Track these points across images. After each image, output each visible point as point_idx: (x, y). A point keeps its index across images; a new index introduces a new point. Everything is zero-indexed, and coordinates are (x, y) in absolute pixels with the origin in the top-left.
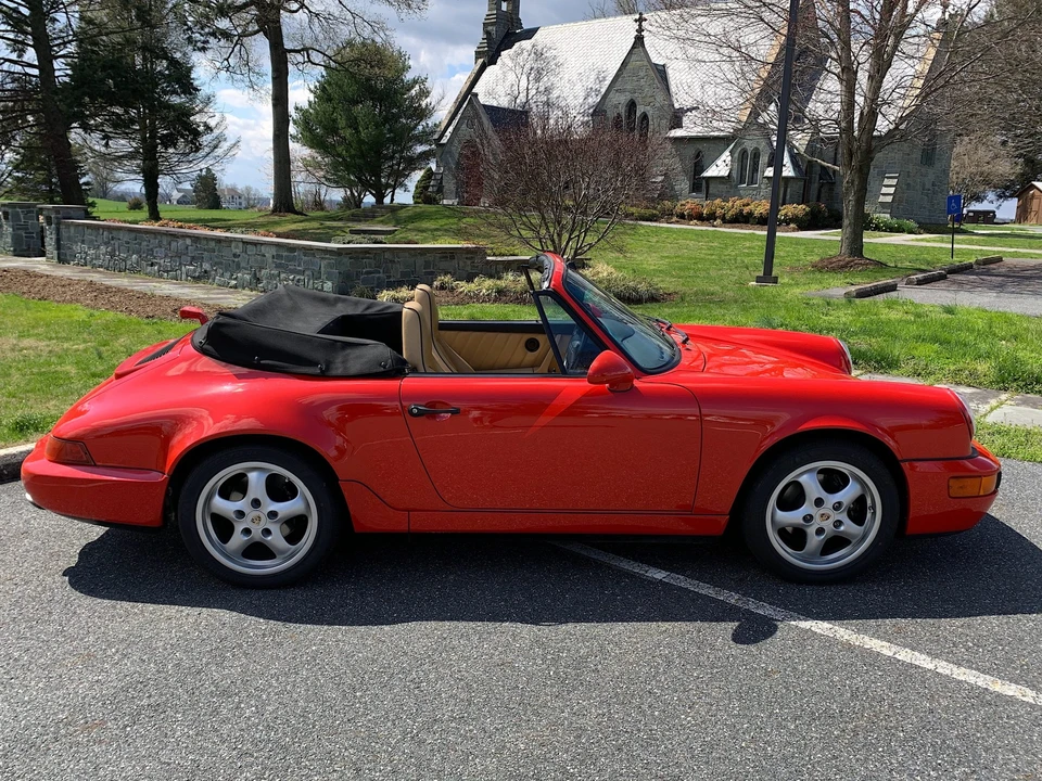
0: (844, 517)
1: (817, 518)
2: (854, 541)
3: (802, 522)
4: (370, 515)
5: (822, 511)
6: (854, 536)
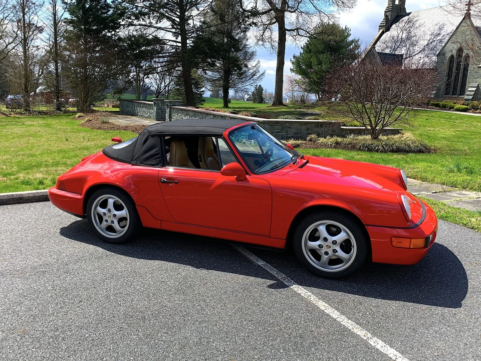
0: (338, 248)
1: (325, 247)
2: (345, 261)
4: (148, 222)
5: (327, 244)
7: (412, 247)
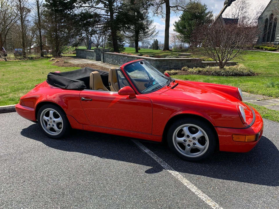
0: (196, 142)
1: (188, 141)
2: (201, 150)
3: (183, 141)
4: (75, 125)
5: (189, 139)
6: (201, 149)
7: (246, 141)
